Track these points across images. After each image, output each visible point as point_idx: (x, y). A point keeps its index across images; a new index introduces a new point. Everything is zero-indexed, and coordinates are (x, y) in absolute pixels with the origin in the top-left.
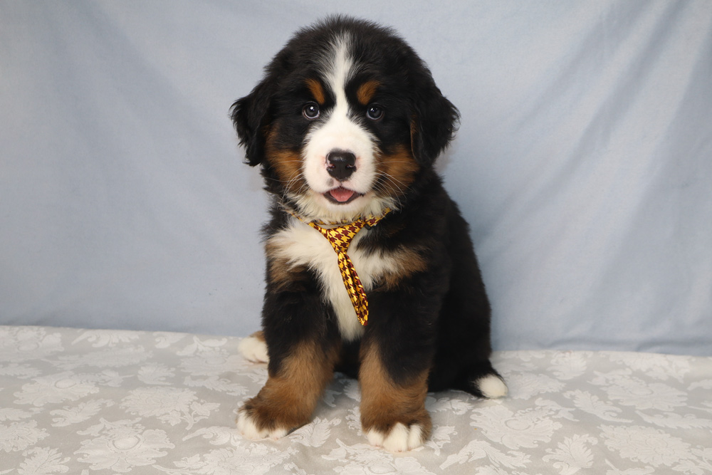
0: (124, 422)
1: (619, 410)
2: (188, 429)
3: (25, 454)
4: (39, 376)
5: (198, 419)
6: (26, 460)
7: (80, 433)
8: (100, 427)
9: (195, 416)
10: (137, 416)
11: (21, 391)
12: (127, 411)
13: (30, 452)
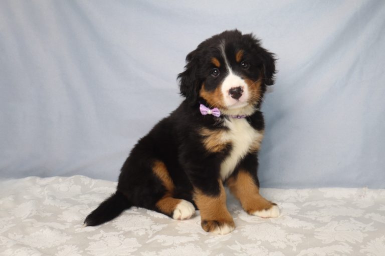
0: (114, 233)
2: (149, 237)
3: (58, 249)
4: (71, 206)
5: (155, 232)
6: (59, 252)
7: (89, 238)
8: (100, 235)
9: (153, 231)
10: (121, 230)
11: (62, 214)
12: (116, 227)
13: (61, 247)
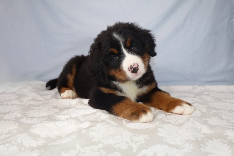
1: (214, 99)
